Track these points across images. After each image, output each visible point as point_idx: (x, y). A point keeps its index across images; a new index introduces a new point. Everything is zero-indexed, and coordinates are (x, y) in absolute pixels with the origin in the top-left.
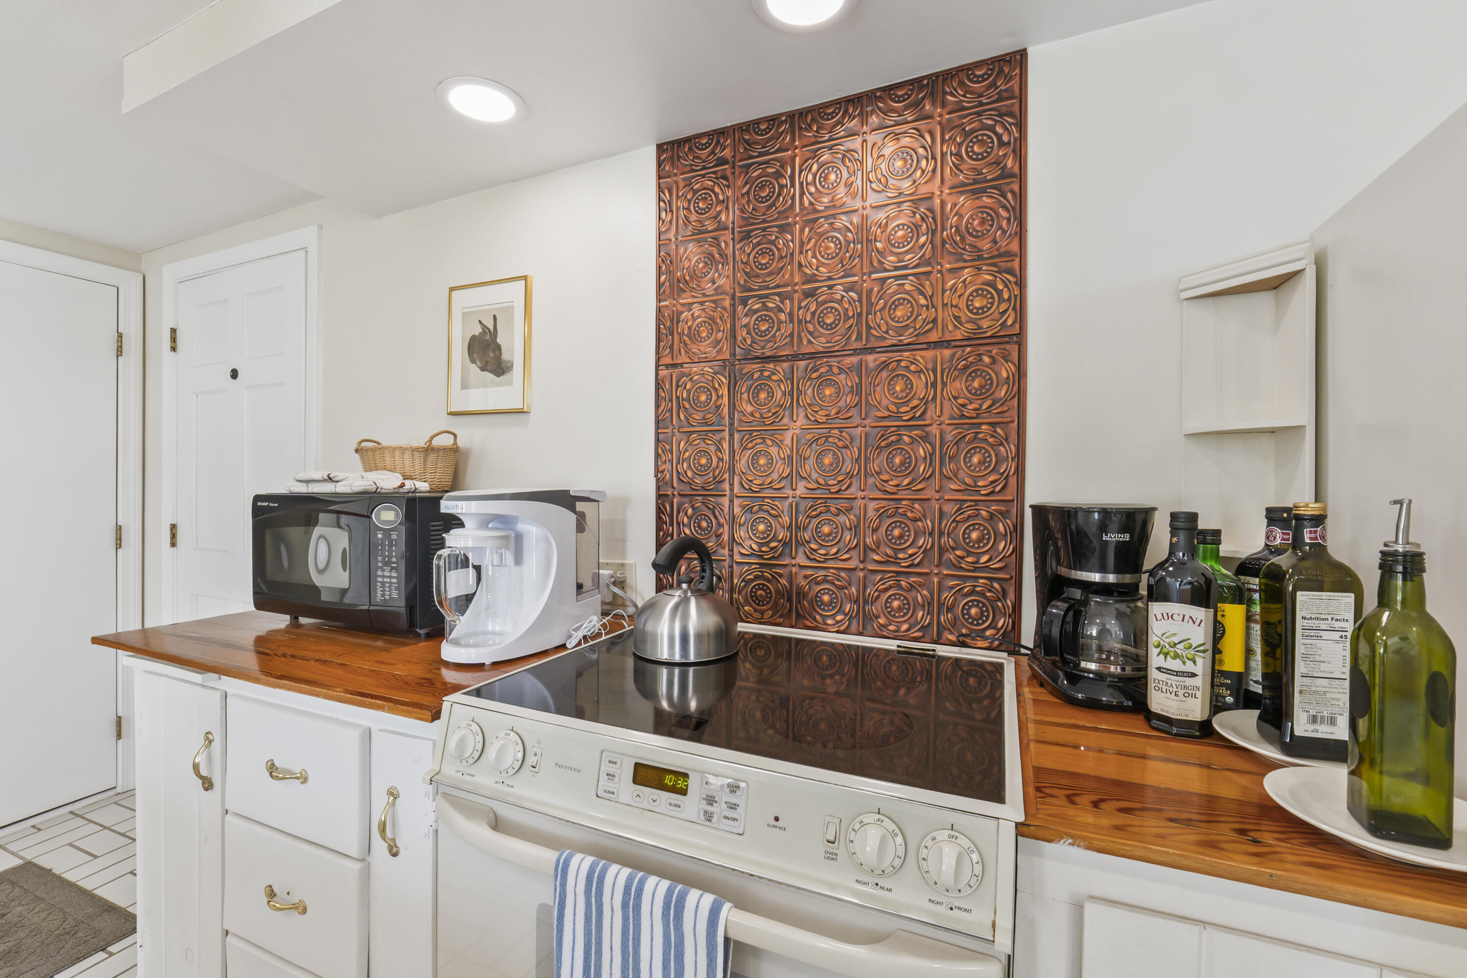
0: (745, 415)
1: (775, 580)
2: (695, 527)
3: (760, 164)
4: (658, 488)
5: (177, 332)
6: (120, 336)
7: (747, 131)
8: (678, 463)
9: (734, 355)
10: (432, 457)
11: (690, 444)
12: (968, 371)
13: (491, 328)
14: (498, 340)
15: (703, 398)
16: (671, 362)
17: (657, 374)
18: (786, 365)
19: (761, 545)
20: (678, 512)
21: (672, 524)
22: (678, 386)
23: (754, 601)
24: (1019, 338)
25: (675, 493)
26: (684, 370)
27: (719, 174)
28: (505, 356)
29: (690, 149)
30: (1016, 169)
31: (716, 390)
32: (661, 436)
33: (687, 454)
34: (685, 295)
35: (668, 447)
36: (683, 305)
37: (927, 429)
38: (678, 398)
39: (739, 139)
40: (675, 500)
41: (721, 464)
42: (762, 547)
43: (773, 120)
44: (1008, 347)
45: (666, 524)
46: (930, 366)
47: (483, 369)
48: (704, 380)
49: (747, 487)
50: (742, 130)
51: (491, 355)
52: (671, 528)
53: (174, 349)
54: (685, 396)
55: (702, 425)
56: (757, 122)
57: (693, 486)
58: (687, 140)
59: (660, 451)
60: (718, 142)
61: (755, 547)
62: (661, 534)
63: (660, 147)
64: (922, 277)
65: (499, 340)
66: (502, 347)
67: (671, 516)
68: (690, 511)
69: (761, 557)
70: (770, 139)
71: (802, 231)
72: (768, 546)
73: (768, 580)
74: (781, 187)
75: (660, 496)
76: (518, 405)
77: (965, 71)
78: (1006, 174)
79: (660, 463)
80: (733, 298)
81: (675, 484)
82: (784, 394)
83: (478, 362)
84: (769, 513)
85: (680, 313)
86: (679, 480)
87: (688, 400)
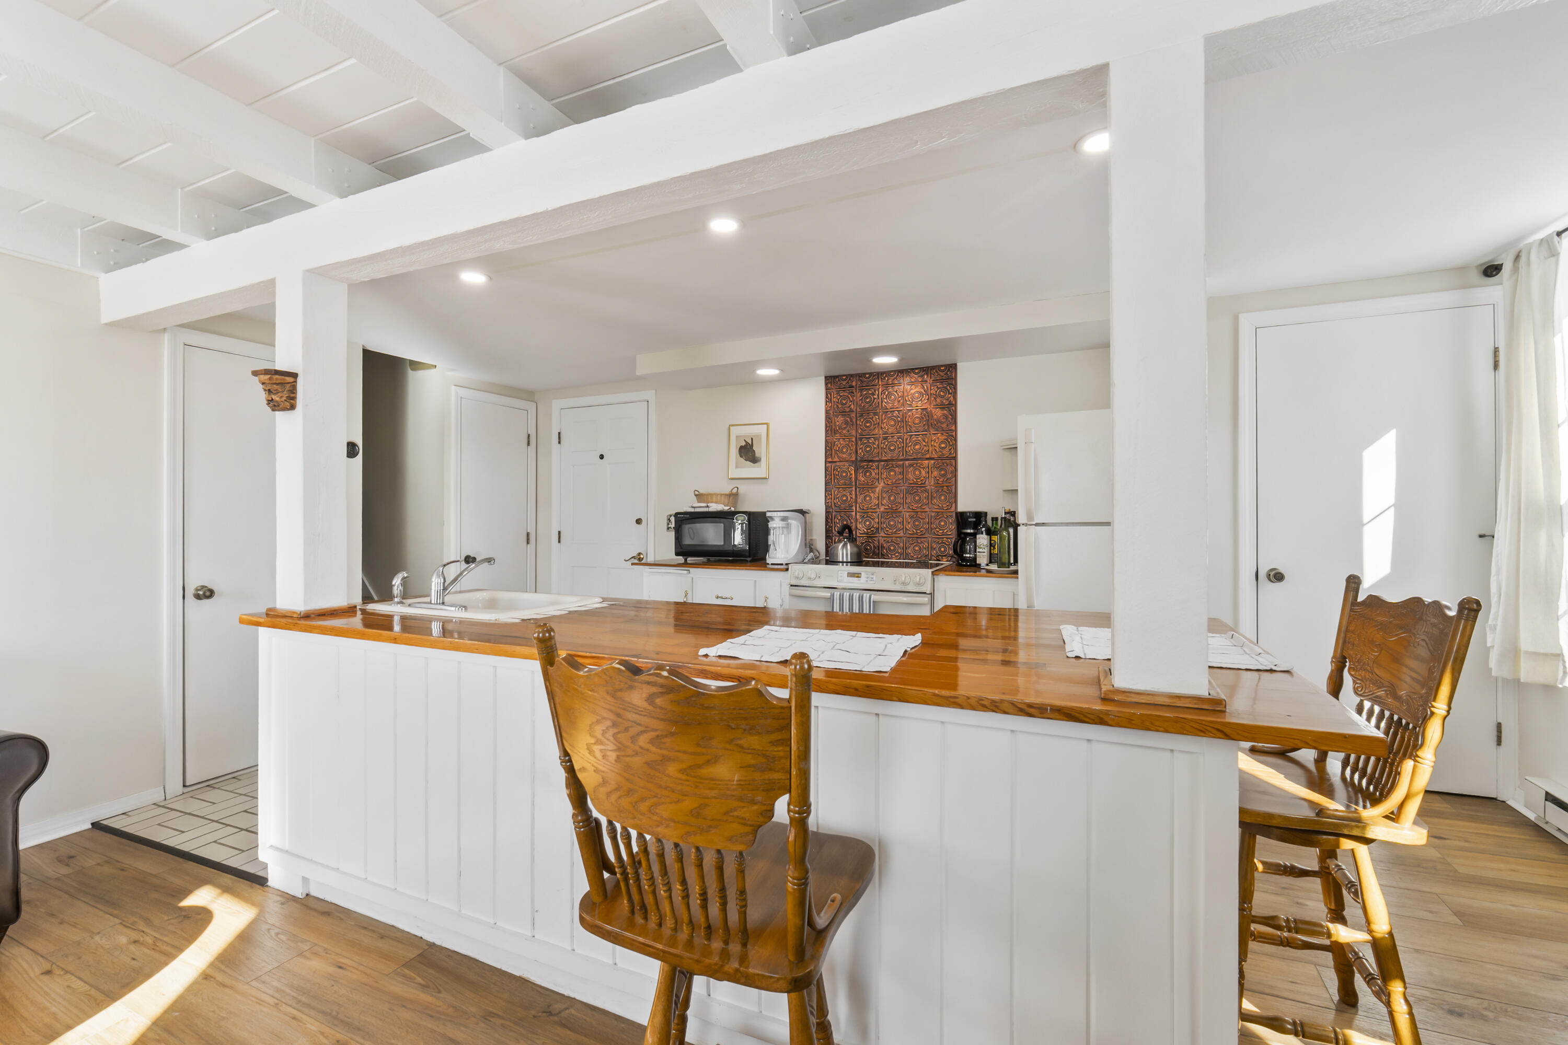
0: (861, 482)
3: (866, 389)
4: (826, 509)
5: (562, 434)
6: (529, 436)
7: (861, 377)
8: (834, 499)
9: (856, 459)
11: (839, 492)
12: (939, 468)
13: (750, 443)
15: (845, 475)
16: (831, 461)
17: (826, 465)
18: (876, 463)
19: (867, 530)
20: (834, 519)
21: (832, 523)
22: (834, 470)
23: (865, 552)
24: (955, 458)
25: (833, 510)
26: (836, 464)
27: (850, 391)
28: (757, 455)
29: (839, 380)
30: (954, 402)
31: (849, 472)
32: (827, 489)
33: (838, 496)
34: (837, 435)
35: (830, 493)
36: (836, 439)
37: (927, 487)
38: (834, 474)
39: (857, 379)
41: (852, 500)
43: (871, 374)
44: (952, 461)
45: (830, 522)
46: (927, 466)
47: (746, 460)
48: (845, 468)
49: (862, 508)
50: (859, 376)
51: (751, 454)
52: (831, 525)
53: (560, 443)
54: (837, 473)
55: (844, 485)
56: (865, 374)
57: (840, 508)
58: (837, 377)
59: (827, 494)
60: (849, 379)
61: (865, 530)
62: (828, 526)
63: (826, 377)
64: (924, 435)
65: (754, 448)
66: (756, 451)
67: (832, 519)
68: (839, 518)
69: (868, 534)
70: (870, 381)
71: (882, 415)
72: (870, 531)
73: (871, 543)
74: (874, 399)
75: (827, 512)
76: (764, 476)
77: (939, 367)
78: (950, 404)
79: (827, 499)
80: (856, 438)
81: (833, 507)
82: (876, 474)
83: (744, 457)
84: (870, 517)
85: (835, 442)
86: (835, 506)
87: (838, 475)
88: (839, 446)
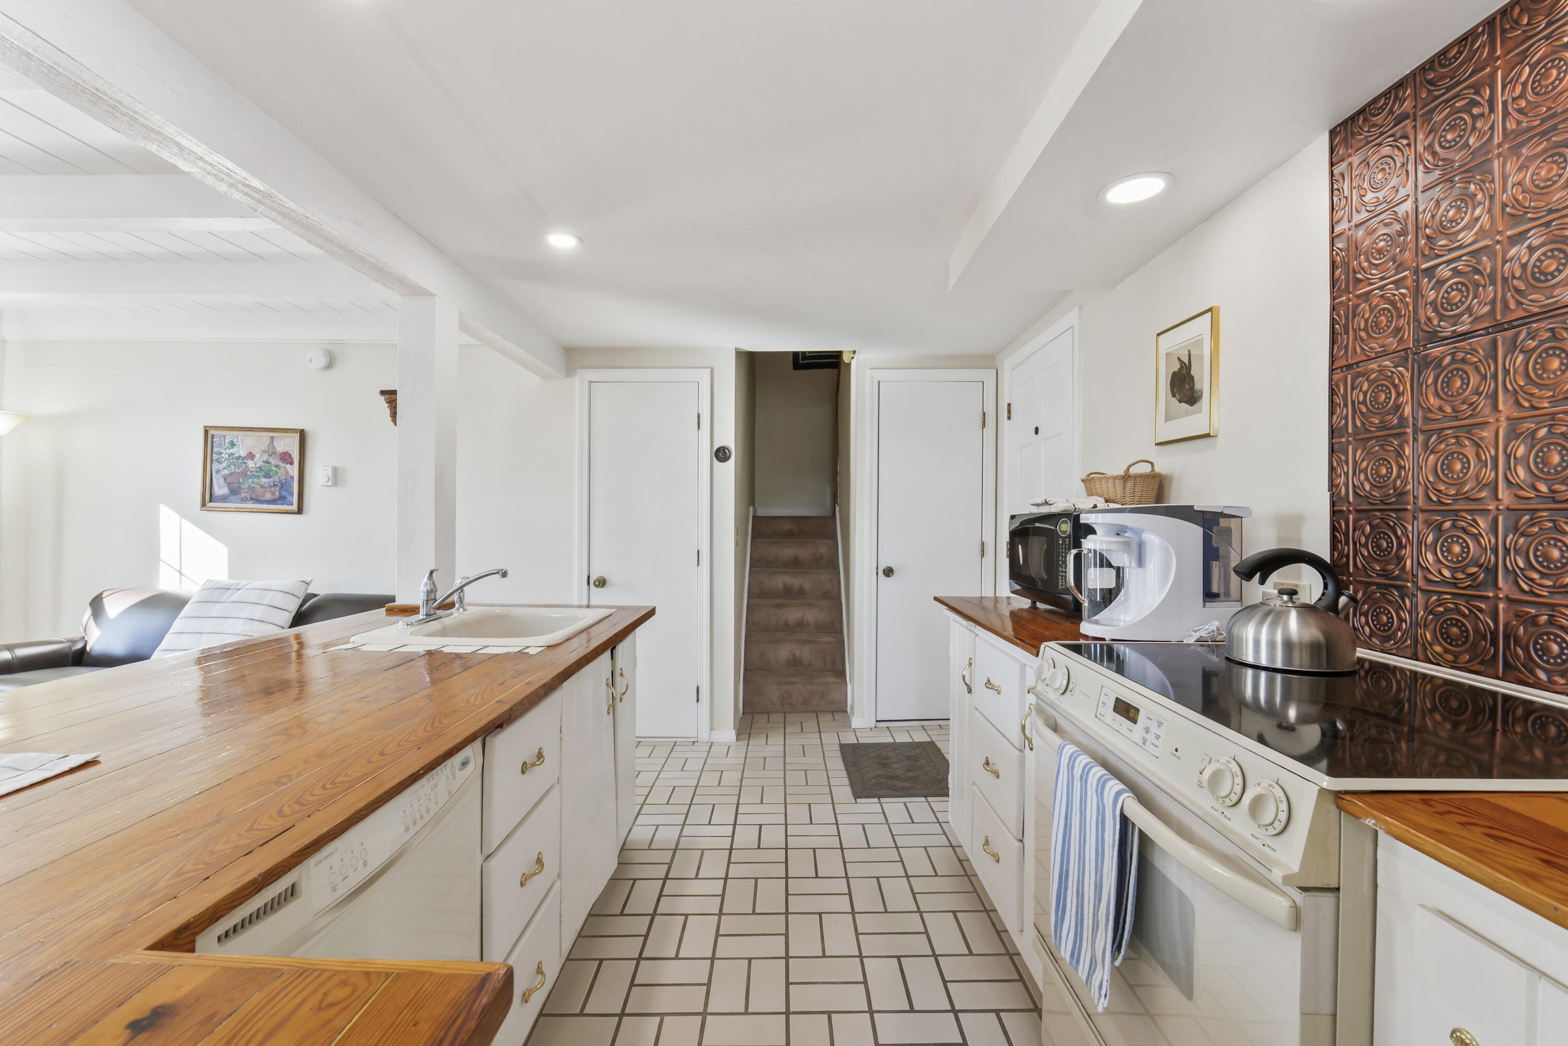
0: (1431, 411)
1: (1473, 615)
2: (1372, 547)
3: (1447, 101)
4: (1333, 504)
5: (1011, 405)
6: (984, 414)
7: (1432, 68)
8: (1354, 474)
9: (1415, 341)
10: (1130, 484)
11: (1368, 453)
13: (1187, 363)
14: (1192, 373)
15: (1383, 397)
16: (1346, 363)
17: (1331, 379)
18: (1486, 340)
19: (1453, 570)
20: (1354, 530)
21: (1347, 543)
22: (1353, 389)
23: (1445, 640)
25: (1351, 508)
26: (1358, 370)
27: (1398, 135)
29: (1365, 120)
31: (1396, 386)
32: (1336, 447)
33: (1365, 464)
34: (1362, 284)
35: (1343, 458)
36: (1359, 297)
38: (1353, 402)
39: (1421, 83)
40: (1351, 517)
41: (1403, 474)
42: (1455, 573)
43: (1465, 40)
45: (1341, 542)
47: (1180, 401)
48: (1383, 377)
49: (1434, 498)
50: (1425, 70)
51: (1187, 386)
52: (1346, 548)
53: (1009, 418)
54: (1361, 398)
55: (1379, 429)
56: (1444, 52)
57: (1371, 501)
58: (1361, 111)
59: (1335, 464)
60: (1396, 97)
61: (1446, 573)
62: (1336, 555)
63: (1333, 132)
66: (1195, 378)
67: (1346, 534)
68: (1368, 529)
69: (1455, 585)
70: (1461, 65)
71: (1503, 162)
72: (1463, 572)
73: (1464, 616)
74: (1477, 118)
75: (1334, 513)
76: (1206, 432)
79: (1334, 476)
80: (1416, 271)
81: (1351, 499)
82: (1484, 377)
83: (1177, 396)
84: (1465, 530)
85: (1356, 307)
86: (1355, 493)
87: (1364, 403)
88: (1367, 316)
